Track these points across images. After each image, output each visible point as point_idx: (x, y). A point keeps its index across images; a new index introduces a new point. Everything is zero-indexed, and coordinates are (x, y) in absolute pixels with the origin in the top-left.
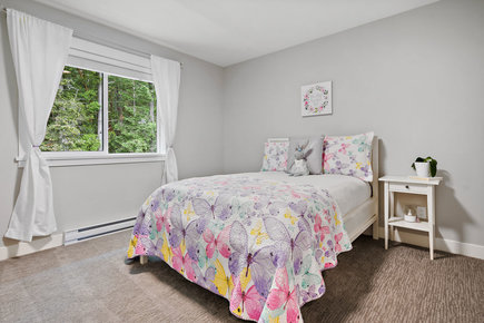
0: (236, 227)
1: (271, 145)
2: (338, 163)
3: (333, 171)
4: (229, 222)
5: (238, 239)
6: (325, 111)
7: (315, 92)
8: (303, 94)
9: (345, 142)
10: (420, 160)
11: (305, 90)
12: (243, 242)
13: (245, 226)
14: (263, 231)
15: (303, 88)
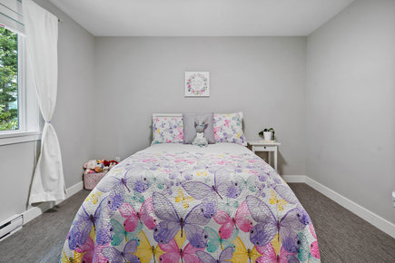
0: (251, 201)
1: (162, 120)
2: (225, 134)
3: (222, 140)
4: (241, 199)
5: (260, 212)
6: (205, 94)
7: (197, 78)
8: (187, 78)
9: (228, 119)
10: (266, 130)
11: (188, 75)
12: (267, 212)
13: (261, 198)
14: (279, 198)
15: (186, 73)
